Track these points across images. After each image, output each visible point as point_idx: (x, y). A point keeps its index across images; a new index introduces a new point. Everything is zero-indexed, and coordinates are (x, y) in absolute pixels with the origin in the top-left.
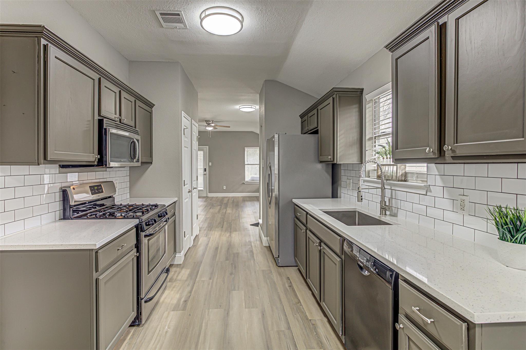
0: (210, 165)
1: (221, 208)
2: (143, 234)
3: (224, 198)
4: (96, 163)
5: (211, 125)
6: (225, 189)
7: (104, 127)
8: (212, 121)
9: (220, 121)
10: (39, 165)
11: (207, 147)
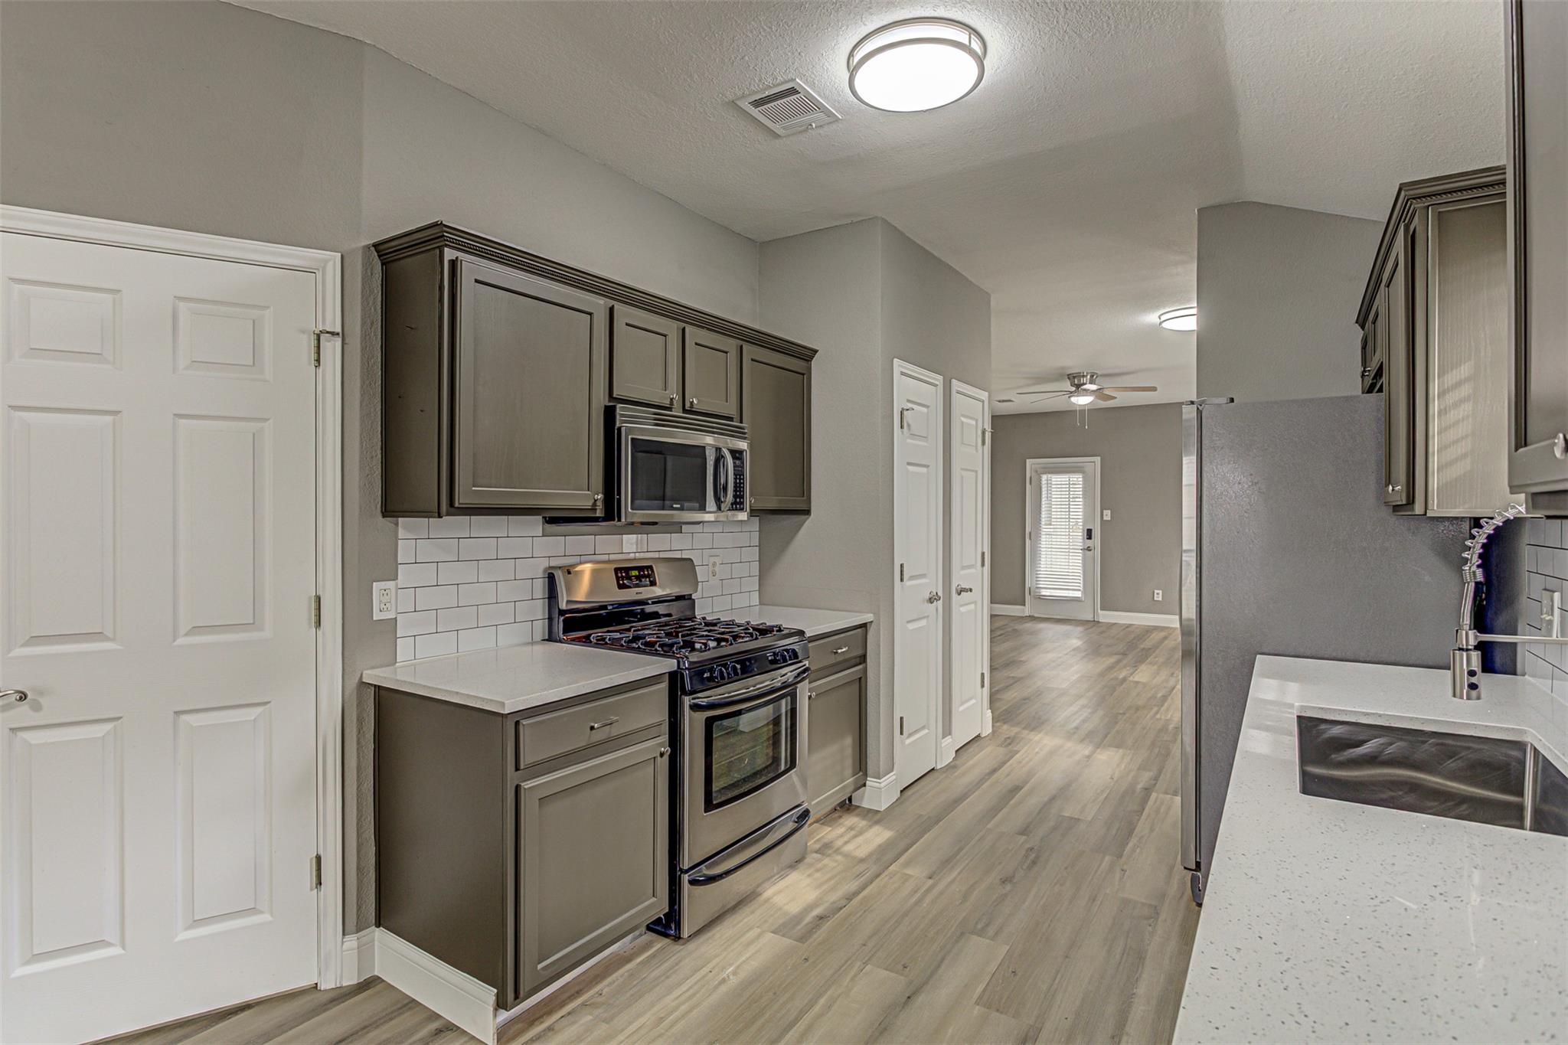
0: (1105, 518)
1: (1118, 662)
2: (687, 701)
3: (1150, 630)
4: (599, 513)
5: (1085, 390)
6: (1160, 599)
7: (618, 425)
8: (1092, 376)
9: (1117, 371)
10: (442, 517)
11: (1098, 459)
